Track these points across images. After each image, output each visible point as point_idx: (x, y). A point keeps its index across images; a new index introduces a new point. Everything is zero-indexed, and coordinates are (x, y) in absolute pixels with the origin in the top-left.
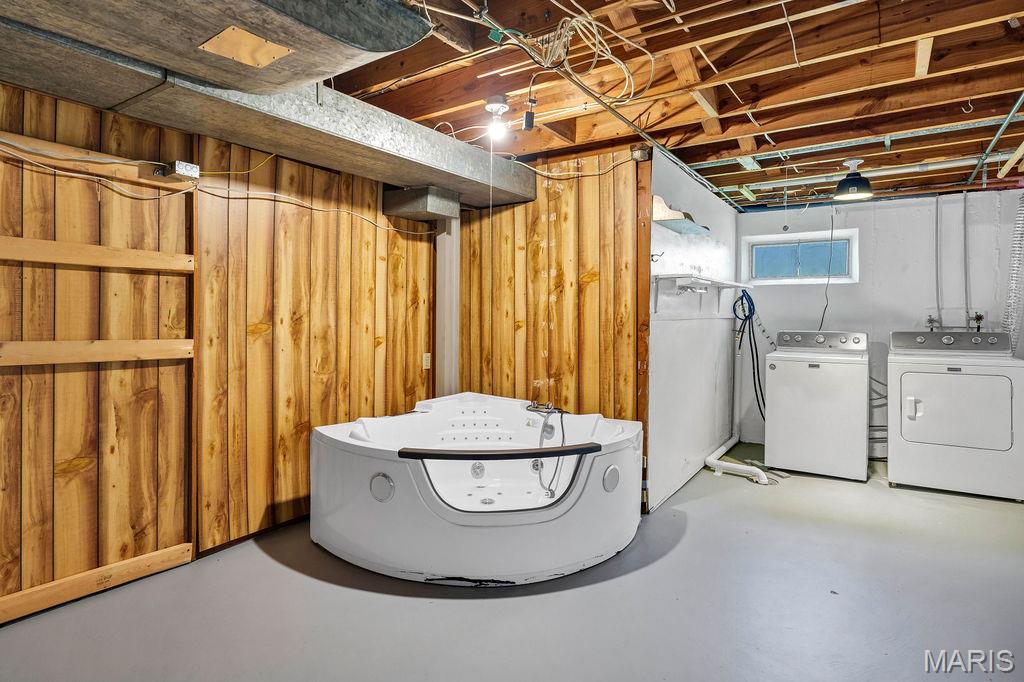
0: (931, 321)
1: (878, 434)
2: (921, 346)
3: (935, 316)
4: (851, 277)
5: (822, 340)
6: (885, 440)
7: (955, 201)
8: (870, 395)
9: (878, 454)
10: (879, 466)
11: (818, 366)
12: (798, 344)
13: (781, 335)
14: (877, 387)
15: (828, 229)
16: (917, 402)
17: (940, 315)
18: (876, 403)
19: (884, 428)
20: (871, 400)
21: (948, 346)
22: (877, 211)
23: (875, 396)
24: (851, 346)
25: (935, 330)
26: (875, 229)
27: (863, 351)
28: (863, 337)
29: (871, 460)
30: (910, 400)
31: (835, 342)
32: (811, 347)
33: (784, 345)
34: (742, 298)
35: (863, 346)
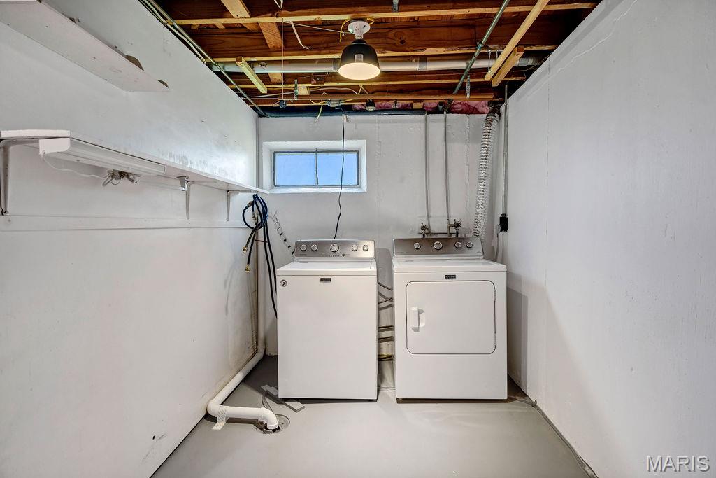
0: (423, 228)
1: (384, 334)
2: (418, 251)
3: (426, 224)
4: (360, 187)
5: (336, 248)
6: (391, 339)
7: (438, 121)
8: (378, 299)
9: (385, 352)
10: (386, 364)
11: (329, 280)
12: (315, 253)
13: (299, 244)
14: (385, 292)
15: (340, 140)
16: (420, 312)
17: (429, 223)
18: (382, 305)
19: (391, 328)
20: (378, 303)
21: (438, 251)
22: (381, 125)
23: (382, 299)
24: (362, 254)
25: (426, 237)
26: (379, 142)
27: (371, 258)
28: (371, 244)
29: (381, 359)
30: (414, 311)
31: (348, 251)
32: (327, 256)
33: (301, 255)
34: (252, 204)
35: (371, 253)
